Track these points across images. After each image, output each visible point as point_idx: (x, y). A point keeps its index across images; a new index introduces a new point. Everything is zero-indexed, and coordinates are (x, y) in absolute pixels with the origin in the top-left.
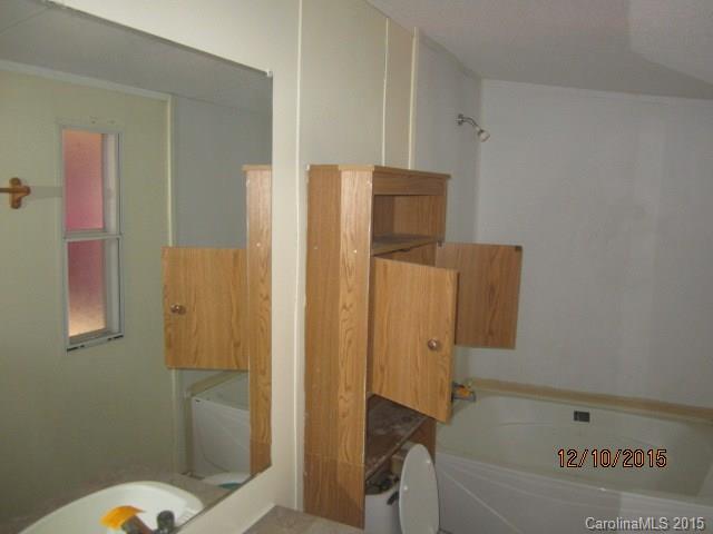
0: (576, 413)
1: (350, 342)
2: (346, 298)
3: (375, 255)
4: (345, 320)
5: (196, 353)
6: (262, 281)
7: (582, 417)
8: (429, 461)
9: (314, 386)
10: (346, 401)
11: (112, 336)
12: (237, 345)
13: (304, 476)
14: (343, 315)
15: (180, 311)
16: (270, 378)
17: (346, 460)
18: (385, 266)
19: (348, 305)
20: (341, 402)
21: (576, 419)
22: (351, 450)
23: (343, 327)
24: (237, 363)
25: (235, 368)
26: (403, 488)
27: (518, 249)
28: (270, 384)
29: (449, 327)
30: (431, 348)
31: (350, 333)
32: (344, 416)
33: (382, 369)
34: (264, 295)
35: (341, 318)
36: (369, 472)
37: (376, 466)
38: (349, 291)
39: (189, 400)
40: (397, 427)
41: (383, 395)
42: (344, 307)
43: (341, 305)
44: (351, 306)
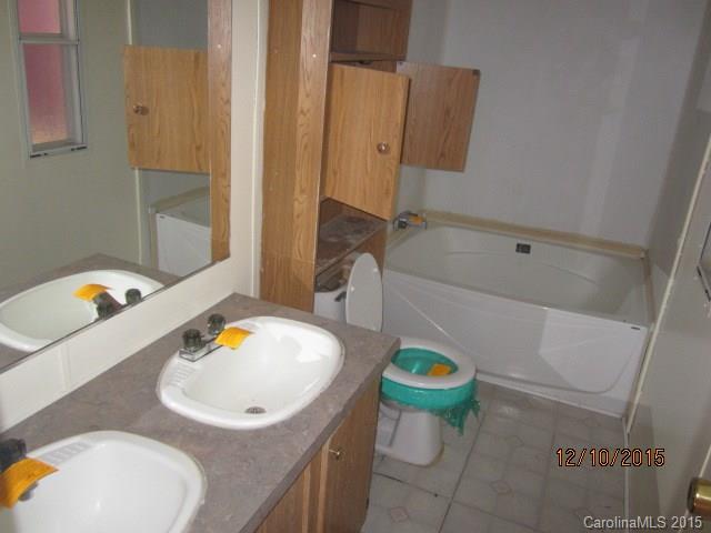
0: (518, 245)
1: (306, 147)
2: (304, 102)
3: (333, 62)
4: (302, 125)
5: (159, 153)
6: (224, 85)
7: (524, 249)
8: (376, 270)
9: (271, 189)
10: (300, 203)
11: (75, 147)
12: (198, 148)
13: (261, 273)
14: (301, 120)
15: (142, 111)
16: (230, 181)
17: (299, 258)
18: (342, 73)
19: (305, 110)
20: (296, 204)
21: (517, 251)
22: (304, 249)
23: (300, 131)
24: (199, 167)
25: (197, 170)
26: (350, 288)
27: (476, 73)
28: (229, 186)
29: (398, 131)
30: (380, 150)
31: (306, 138)
32: (298, 216)
33: (335, 174)
34: (225, 99)
35: (299, 122)
36: (320, 269)
37: (326, 265)
38: (307, 96)
39: (154, 217)
40: (349, 237)
41: (334, 198)
42: (302, 112)
43: (299, 110)
44: (308, 111)
